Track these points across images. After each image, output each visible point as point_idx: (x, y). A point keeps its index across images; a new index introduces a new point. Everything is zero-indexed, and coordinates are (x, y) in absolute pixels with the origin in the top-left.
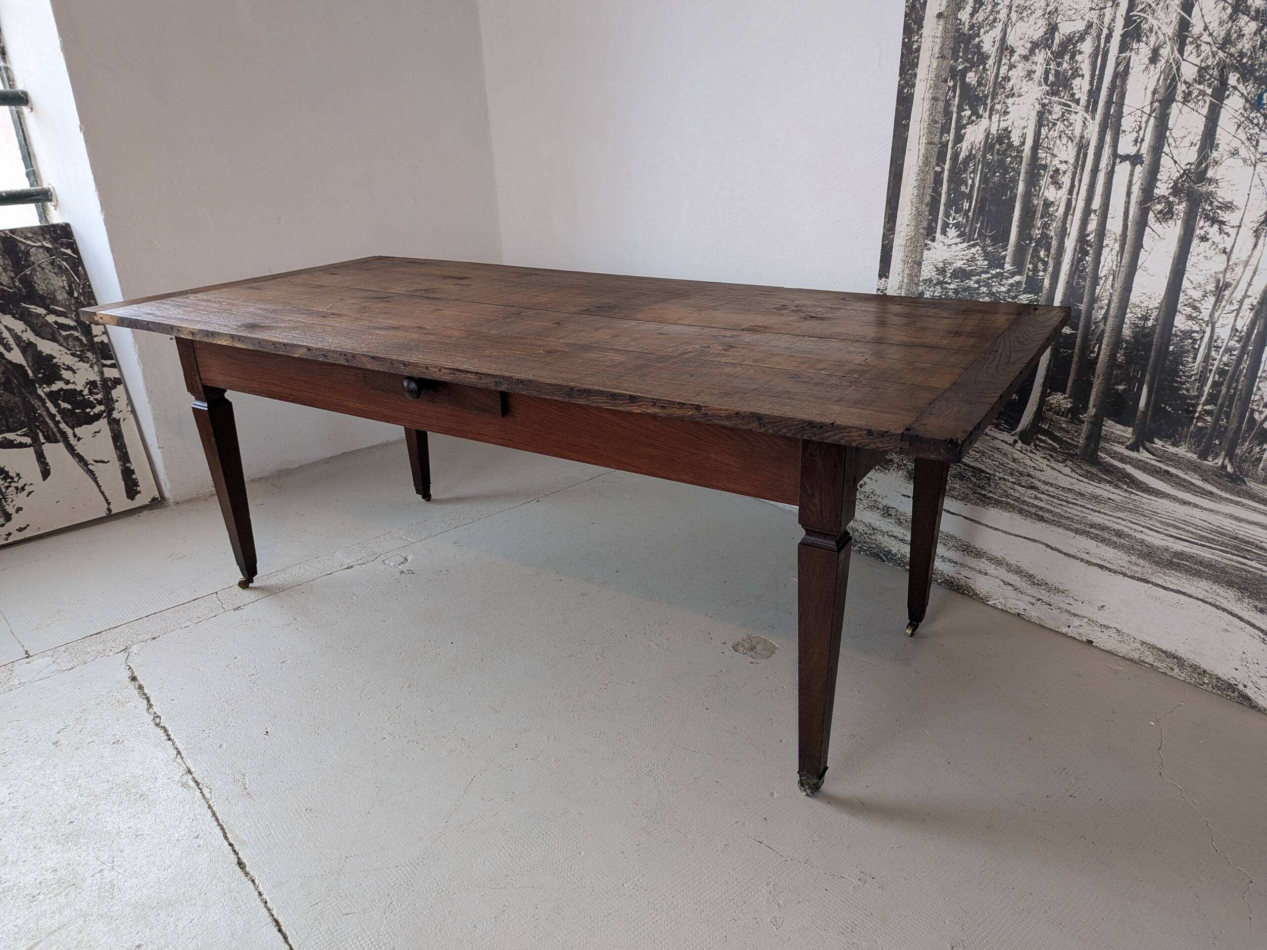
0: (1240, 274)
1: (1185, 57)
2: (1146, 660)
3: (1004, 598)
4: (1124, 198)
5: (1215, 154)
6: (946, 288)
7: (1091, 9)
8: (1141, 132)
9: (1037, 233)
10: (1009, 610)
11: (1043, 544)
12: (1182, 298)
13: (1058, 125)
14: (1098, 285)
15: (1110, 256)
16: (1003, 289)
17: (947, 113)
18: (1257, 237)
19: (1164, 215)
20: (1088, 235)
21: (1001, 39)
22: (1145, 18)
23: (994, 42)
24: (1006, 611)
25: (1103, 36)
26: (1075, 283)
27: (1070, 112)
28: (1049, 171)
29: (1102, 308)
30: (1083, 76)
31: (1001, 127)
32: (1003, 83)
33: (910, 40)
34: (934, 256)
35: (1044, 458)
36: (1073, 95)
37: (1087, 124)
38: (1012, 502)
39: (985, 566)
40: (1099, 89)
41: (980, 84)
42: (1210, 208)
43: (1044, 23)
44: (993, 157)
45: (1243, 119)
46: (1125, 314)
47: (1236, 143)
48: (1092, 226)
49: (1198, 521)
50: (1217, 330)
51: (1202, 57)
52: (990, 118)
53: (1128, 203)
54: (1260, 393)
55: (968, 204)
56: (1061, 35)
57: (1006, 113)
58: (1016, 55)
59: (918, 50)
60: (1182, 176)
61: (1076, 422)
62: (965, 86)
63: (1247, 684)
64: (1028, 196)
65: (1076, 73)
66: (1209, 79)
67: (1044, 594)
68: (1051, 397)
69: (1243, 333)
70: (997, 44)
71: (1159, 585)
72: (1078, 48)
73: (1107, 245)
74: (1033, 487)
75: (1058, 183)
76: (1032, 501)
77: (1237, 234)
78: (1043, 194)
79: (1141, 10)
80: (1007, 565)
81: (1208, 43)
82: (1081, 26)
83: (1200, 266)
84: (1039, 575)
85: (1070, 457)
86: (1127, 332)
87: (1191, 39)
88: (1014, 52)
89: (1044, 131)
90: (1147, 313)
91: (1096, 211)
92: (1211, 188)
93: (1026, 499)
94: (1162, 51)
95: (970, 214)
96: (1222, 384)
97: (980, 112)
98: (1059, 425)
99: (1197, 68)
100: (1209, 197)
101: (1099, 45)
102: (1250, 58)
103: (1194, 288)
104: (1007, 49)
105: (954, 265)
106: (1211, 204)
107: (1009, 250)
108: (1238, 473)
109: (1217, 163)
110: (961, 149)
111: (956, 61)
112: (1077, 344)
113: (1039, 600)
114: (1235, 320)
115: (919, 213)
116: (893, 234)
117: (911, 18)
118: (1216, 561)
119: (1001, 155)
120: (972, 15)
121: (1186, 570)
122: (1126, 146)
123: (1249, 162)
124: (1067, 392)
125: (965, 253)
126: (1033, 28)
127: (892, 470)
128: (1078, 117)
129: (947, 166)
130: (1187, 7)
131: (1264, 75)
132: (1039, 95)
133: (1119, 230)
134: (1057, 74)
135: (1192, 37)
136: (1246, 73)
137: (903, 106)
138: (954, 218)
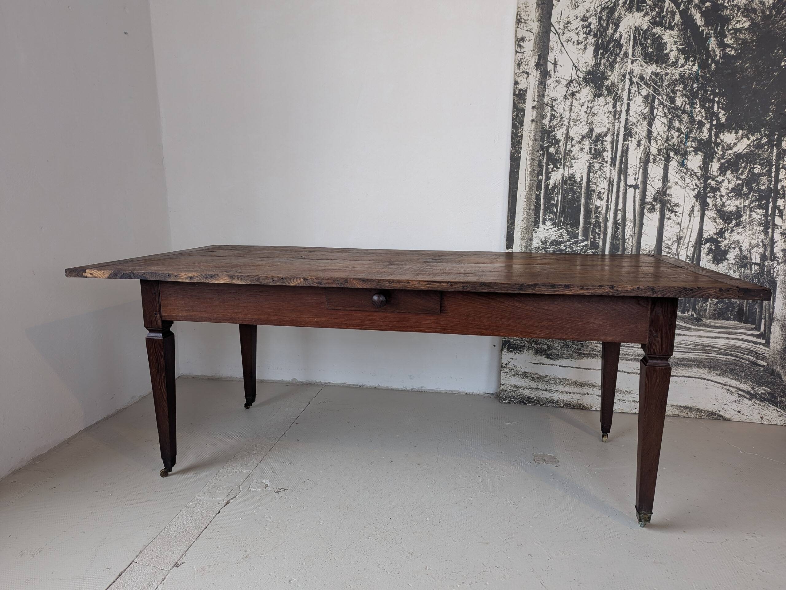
0: (686, 232)
1: (651, 145)
2: (675, 414)
4: (633, 203)
5: (669, 184)
6: (548, 251)
7: (609, 123)
8: (637, 175)
9: (593, 221)
12: (663, 245)
13: (598, 172)
14: (626, 242)
15: (629, 229)
16: (579, 248)
17: (540, 166)
18: (690, 217)
19: (651, 210)
20: (618, 220)
21: (566, 133)
22: (633, 128)
23: (563, 134)
25: (615, 134)
26: (614, 243)
27: (603, 167)
28: (596, 193)
29: (628, 252)
30: (608, 151)
31: (570, 173)
32: (569, 153)
33: (516, 131)
34: (539, 235)
36: (604, 159)
37: (612, 172)
38: (596, 353)
39: (587, 390)
40: (616, 157)
41: (557, 153)
42: (670, 206)
43: (587, 128)
44: (567, 187)
45: (678, 170)
46: (640, 254)
47: (677, 180)
48: (619, 216)
49: (686, 341)
50: (680, 257)
51: (658, 145)
52: (564, 168)
53: (634, 206)
55: (556, 209)
56: (596, 133)
57: (571, 167)
58: (574, 141)
59: (522, 136)
60: (656, 193)
62: (549, 154)
63: (720, 410)
64: (587, 204)
65: (604, 150)
66: (662, 154)
69: (691, 257)
70: (564, 136)
71: (674, 376)
72: (604, 139)
73: (627, 224)
75: (601, 198)
77: (682, 216)
78: (594, 203)
79: (631, 125)
81: (660, 140)
82: (605, 130)
83: (669, 231)
87: (653, 138)
88: (573, 139)
89: (591, 175)
90: (649, 253)
91: (620, 209)
92: (669, 198)
94: (642, 142)
95: (558, 214)
97: (558, 166)
99: (657, 150)
100: (669, 201)
101: (614, 138)
102: (677, 146)
103: (668, 240)
104: (569, 138)
105: (551, 239)
106: (670, 204)
107: (580, 230)
108: (699, 317)
109: (670, 187)
110: (550, 183)
111: (543, 142)
114: (687, 252)
115: (528, 214)
116: (514, 225)
117: (516, 121)
118: (697, 358)
119: (571, 186)
120: (550, 122)
121: (685, 366)
122: (631, 181)
123: (682, 187)
125: (556, 233)
126: (582, 129)
127: (525, 351)
128: (607, 169)
129: (542, 191)
130: (650, 125)
131: (683, 153)
132: (587, 159)
133: (632, 218)
134: (595, 150)
135: (653, 137)
136: (677, 152)
137: (515, 162)
138: (549, 216)
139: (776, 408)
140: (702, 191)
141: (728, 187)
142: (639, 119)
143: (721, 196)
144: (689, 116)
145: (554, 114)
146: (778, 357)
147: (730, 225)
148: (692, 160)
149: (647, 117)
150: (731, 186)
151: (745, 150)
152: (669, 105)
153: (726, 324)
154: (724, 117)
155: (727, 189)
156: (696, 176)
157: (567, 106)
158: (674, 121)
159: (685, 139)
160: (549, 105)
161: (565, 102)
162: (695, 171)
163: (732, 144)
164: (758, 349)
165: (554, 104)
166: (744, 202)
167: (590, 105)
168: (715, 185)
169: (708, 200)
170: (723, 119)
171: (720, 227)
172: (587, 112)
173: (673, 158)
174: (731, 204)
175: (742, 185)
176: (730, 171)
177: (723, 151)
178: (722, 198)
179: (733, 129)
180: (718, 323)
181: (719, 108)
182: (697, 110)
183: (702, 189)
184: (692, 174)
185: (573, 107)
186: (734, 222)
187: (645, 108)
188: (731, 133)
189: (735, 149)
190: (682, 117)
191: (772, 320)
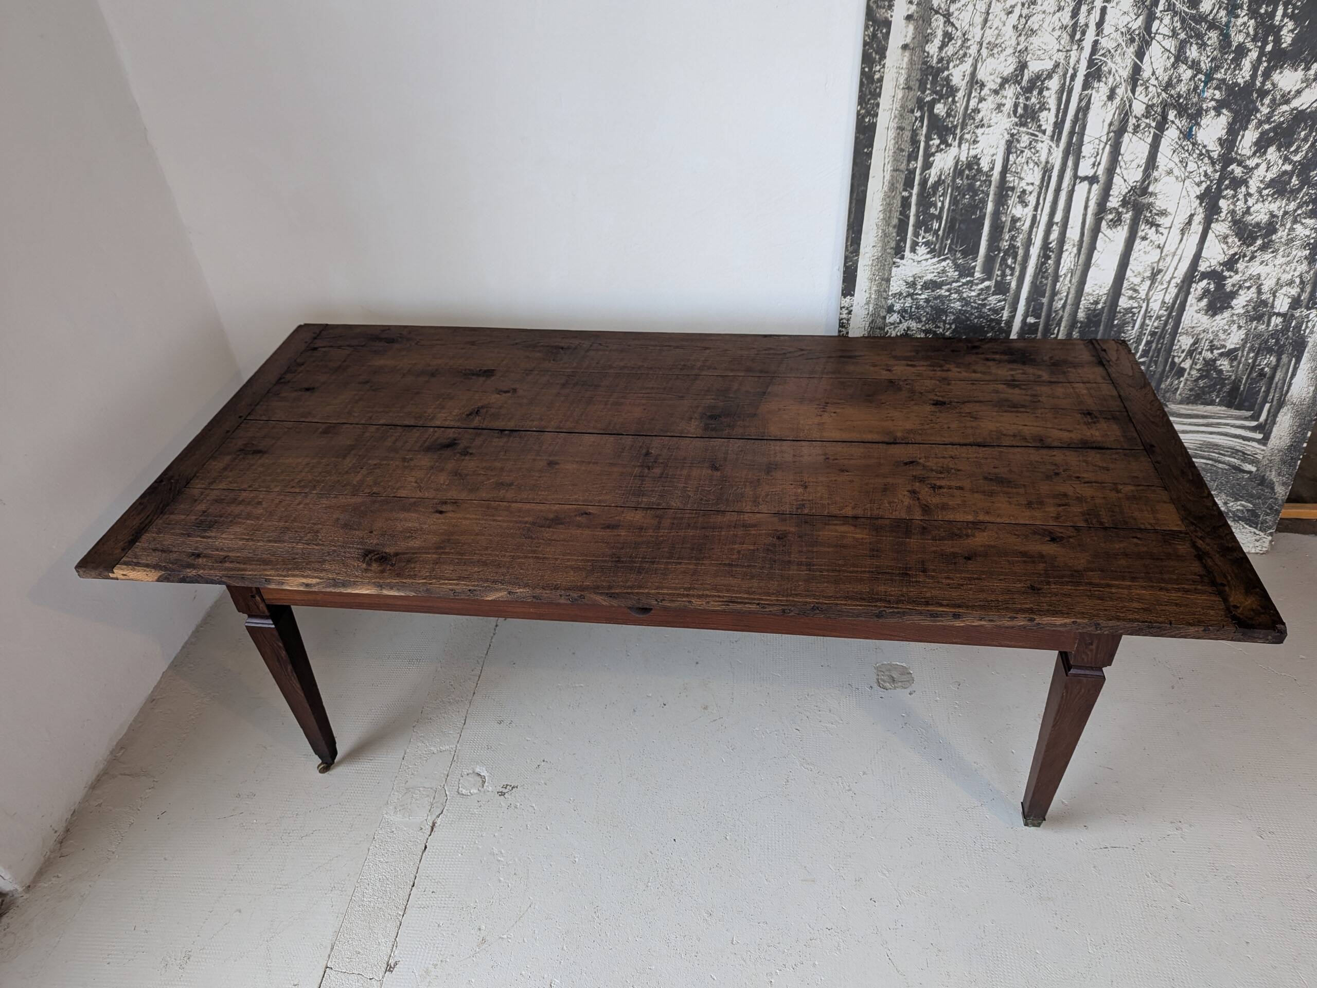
0: (1169, 262)
1: (1136, 96)
4: (1082, 211)
5: (1156, 174)
6: (917, 299)
7: (1059, 50)
8: (1099, 158)
9: (1005, 245)
12: (1126, 284)
13: (1025, 153)
14: (1059, 281)
15: (1069, 258)
16: (973, 294)
17: (915, 142)
18: (1183, 234)
19: (1114, 223)
20: (1051, 243)
21: (971, 74)
22: (1105, 62)
23: (964, 76)
25: (1069, 75)
26: (1038, 283)
27: (1036, 141)
28: (1017, 192)
29: (1061, 299)
30: (1049, 110)
31: (970, 155)
33: (871, 69)
34: (903, 272)
36: (1040, 126)
37: (1052, 151)
40: (1063, 121)
41: (948, 115)
42: (1150, 215)
43: (1014, 61)
44: (963, 182)
45: (1177, 146)
46: (1080, 301)
47: (1171, 165)
48: (1054, 236)
50: (1150, 305)
51: (1149, 96)
52: (959, 146)
53: (1085, 215)
54: (1179, 343)
55: (938, 224)
56: (1030, 72)
57: (975, 142)
58: (986, 89)
59: (881, 80)
60: (1129, 192)
62: (934, 118)
64: (996, 214)
65: (1043, 107)
66: (1154, 115)
69: (1169, 304)
70: (967, 78)
72: (1045, 85)
73: (1067, 250)
75: (1024, 202)
77: (1169, 233)
78: (1010, 212)
79: (1103, 55)
81: (1155, 86)
82: (1049, 65)
83: (1140, 259)
86: (1081, 315)
87: (1141, 82)
88: (985, 86)
89: (1012, 158)
90: (1098, 299)
91: (1057, 223)
92: (1151, 200)
94: (1118, 91)
95: (940, 233)
96: (1152, 342)
97: (950, 141)
99: (1145, 106)
100: (1150, 206)
101: (1064, 83)
102: (1186, 99)
103: (1135, 276)
104: (977, 83)
105: (925, 278)
106: (1151, 212)
107: (979, 261)
109: (1156, 180)
110: (930, 175)
111: (923, 92)
112: (1040, 330)
114: (1164, 296)
115: (885, 235)
116: (858, 255)
117: (872, 47)
119: (970, 179)
120: (941, 49)
122: (1085, 169)
123: (1180, 179)
125: (935, 267)
126: (1003, 64)
128: (1044, 145)
129: (915, 191)
130: (1140, 54)
131: (1195, 112)
132: (1008, 126)
133: (1077, 237)
134: (1026, 107)
135: (1142, 80)
136: (1182, 111)
137: (864, 134)
138: (923, 238)
139: (1253, 530)
140: (1215, 186)
141: (1265, 177)
142: (1121, 41)
143: (1249, 195)
144: (1220, 35)
145: (950, 31)
146: (1277, 459)
147: (1252, 248)
148: (1208, 126)
149: (1137, 38)
150: (1270, 176)
151: (1315, 105)
152: (1187, 10)
153: (1205, 412)
154: (1290, 34)
155: (1261, 181)
156: (1210, 158)
157: (978, 14)
158: (1189, 44)
159: (1202, 84)
160: (941, 11)
161: (975, 5)
162: (1209, 148)
163: (1292, 93)
164: (1248, 448)
165: (951, 10)
166: (1287, 205)
167: (1025, 12)
168: (1240, 175)
169: (1223, 203)
170: (1287, 38)
171: (1232, 252)
172: (1017, 28)
173: (1173, 122)
174: (1262, 210)
175: (1290, 174)
176: (1274, 146)
177: (1271, 107)
178: (1249, 199)
179: (1302, 61)
180: (1192, 410)
181: (1285, 15)
182: (1240, 21)
183: (1215, 182)
184: (1203, 154)
185: (991, 17)
186: (1259, 242)
187: (1136, 19)
188: (1296, 70)
189: (1295, 103)
190: (1207, 36)
191: (1282, 404)
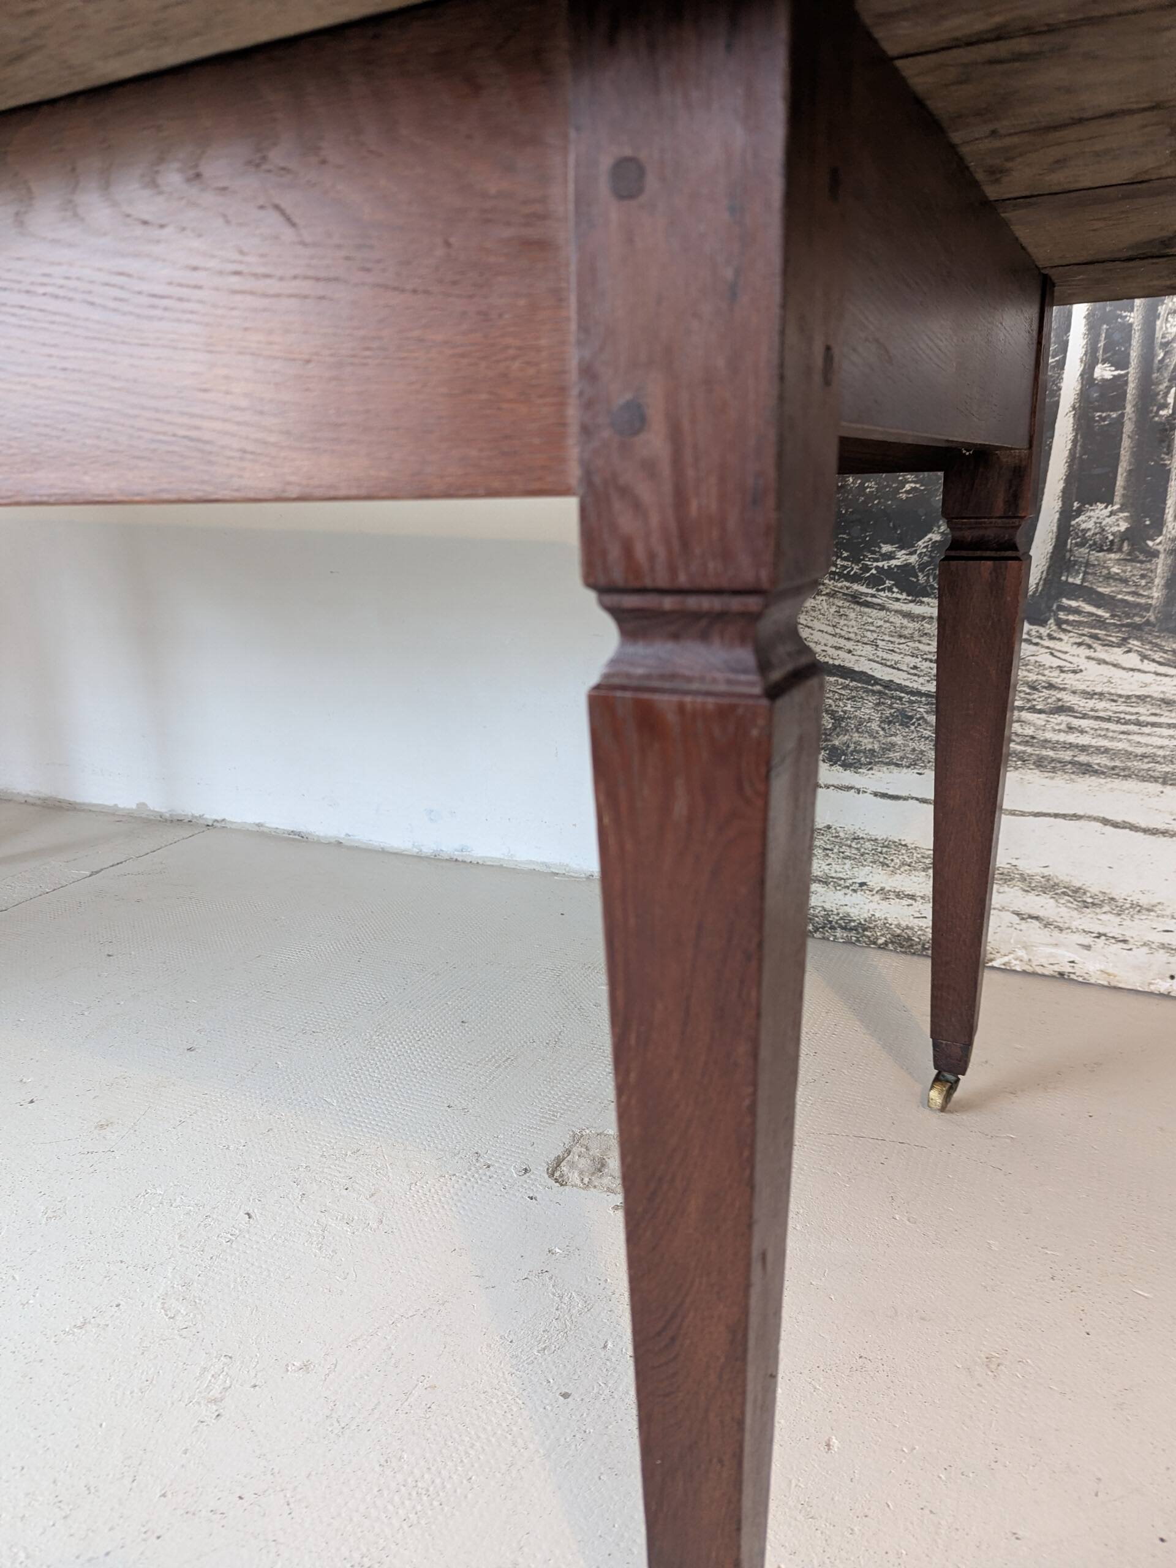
3: (1025, 948)
10: (1039, 970)
11: (1096, 819)
24: (1034, 974)
35: (1079, 644)
61: (1142, 557)
67: (1110, 923)
68: (1082, 518)
74: (1061, 709)
76: (1062, 737)
80: (1023, 878)
84: (1094, 883)
85: (1136, 630)
93: (1049, 735)
98: (1105, 572)
112: (1129, 397)
113: (1099, 936)
124: (1117, 499)
